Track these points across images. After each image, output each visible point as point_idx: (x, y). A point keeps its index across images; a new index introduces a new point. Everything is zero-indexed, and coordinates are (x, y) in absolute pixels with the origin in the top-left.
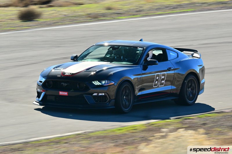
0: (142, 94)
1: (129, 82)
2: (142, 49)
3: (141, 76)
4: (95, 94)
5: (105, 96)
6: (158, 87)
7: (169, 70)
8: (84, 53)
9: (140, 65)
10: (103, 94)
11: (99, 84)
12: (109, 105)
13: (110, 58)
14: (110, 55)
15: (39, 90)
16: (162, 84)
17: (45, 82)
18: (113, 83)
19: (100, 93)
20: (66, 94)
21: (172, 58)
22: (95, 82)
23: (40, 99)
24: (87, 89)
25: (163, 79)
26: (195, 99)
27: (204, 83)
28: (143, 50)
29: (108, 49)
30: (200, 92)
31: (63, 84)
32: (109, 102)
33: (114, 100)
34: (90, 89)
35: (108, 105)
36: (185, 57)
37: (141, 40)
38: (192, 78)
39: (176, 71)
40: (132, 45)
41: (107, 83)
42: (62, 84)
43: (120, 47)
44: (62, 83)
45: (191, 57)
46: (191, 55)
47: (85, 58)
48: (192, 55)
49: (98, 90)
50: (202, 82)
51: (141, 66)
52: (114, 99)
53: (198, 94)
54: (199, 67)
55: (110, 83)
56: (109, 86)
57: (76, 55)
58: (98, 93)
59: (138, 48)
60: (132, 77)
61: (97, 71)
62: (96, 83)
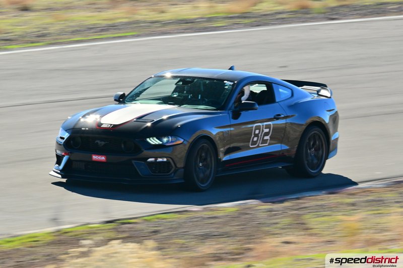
0: (231, 158)
1: (208, 138)
2: (232, 83)
3: (228, 129)
4: (150, 160)
5: (167, 163)
6: (258, 146)
7: (277, 119)
8: (135, 90)
9: (227, 111)
10: (165, 160)
11: (157, 143)
12: (175, 178)
13: (179, 99)
14: (179, 93)
15: (59, 152)
16: (264, 141)
17: (69, 139)
18: (181, 141)
19: (160, 157)
20: (103, 158)
21: (283, 97)
22: (151, 139)
23: (61, 167)
24: (138, 150)
25: (266, 134)
26: (320, 167)
27: (337, 139)
28: (233, 85)
29: (176, 84)
30: (331, 154)
31: (99, 142)
32: (175, 172)
33: (183, 170)
34: (143, 151)
35: (173, 177)
36: (306, 96)
37: (231, 68)
38: (316, 131)
39: (289, 120)
40: (215, 76)
41: (172, 142)
42: (97, 143)
43: (195, 80)
44: (96, 141)
45: (317, 95)
46: (316, 92)
47: (137, 98)
48: (318, 91)
49: (157, 152)
50: (333, 138)
51: (230, 111)
52: (183, 168)
53: (327, 158)
54: (328, 112)
55: (176, 141)
56: (175, 147)
57: (122, 93)
58: (156, 158)
59: (225, 82)
60: (214, 132)
61: (155, 120)
62: (154, 141)
